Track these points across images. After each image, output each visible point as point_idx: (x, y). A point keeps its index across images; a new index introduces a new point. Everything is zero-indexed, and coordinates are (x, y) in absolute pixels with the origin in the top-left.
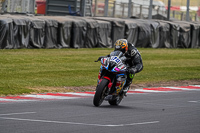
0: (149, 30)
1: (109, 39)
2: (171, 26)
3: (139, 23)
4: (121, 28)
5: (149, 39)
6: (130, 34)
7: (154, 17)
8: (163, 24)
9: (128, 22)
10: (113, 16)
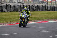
0: (17, 6)
1: (6, 9)
2: (24, 5)
3: (14, 4)
4: (9, 6)
5: (17, 9)
6: (12, 8)
7: (18, 3)
8: (21, 4)
9: (11, 4)
10: (7, 3)
